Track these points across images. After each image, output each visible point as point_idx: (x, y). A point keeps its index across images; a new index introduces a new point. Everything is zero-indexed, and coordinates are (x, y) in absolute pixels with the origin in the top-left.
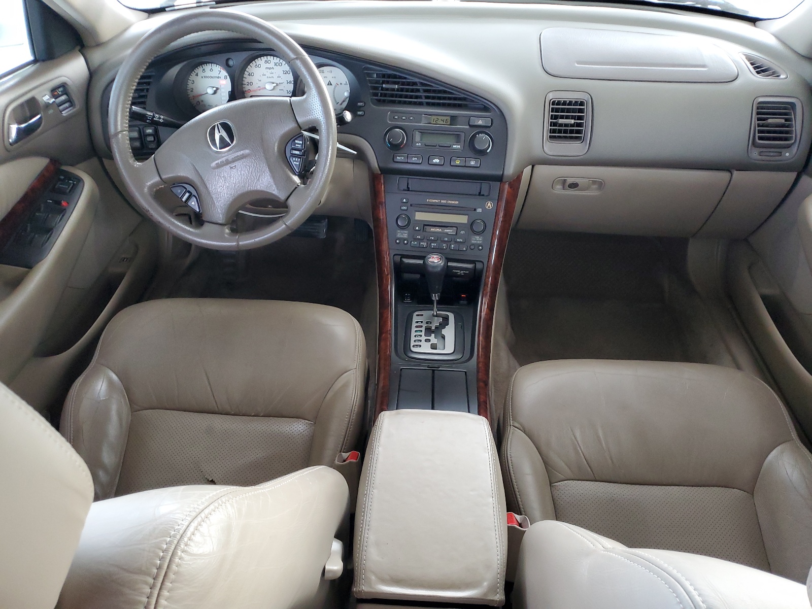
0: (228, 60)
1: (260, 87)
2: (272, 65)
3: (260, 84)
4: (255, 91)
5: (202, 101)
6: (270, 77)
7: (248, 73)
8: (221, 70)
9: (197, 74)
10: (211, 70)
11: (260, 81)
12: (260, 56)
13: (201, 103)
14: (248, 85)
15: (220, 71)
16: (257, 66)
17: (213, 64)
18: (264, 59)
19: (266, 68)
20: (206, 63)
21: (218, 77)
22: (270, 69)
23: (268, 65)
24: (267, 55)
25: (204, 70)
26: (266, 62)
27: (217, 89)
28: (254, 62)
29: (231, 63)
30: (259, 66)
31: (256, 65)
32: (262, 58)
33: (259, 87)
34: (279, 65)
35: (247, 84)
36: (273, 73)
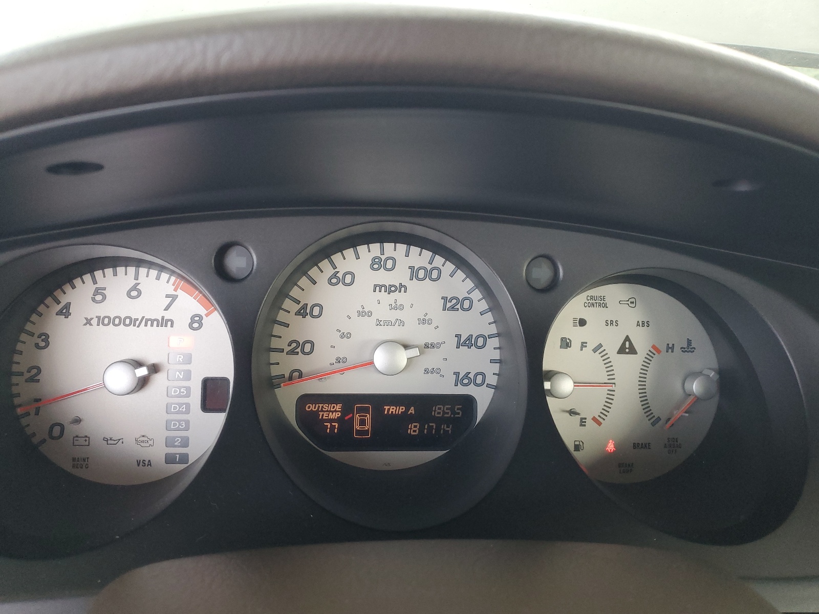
0: (223, 251)
1: (345, 360)
2: (400, 276)
3: (345, 349)
4: (320, 376)
5: (78, 421)
6: (388, 323)
7: (297, 307)
8: (180, 293)
9: (68, 306)
10: (134, 292)
11: (348, 336)
12: (353, 241)
13: (71, 430)
14: (293, 352)
15: (174, 298)
16: (335, 281)
17: (143, 271)
18: (369, 252)
19: (377, 287)
20: (114, 262)
21: (164, 322)
22: (390, 289)
23: (384, 278)
24: (382, 237)
25: (97, 292)
26: (377, 264)
27: (155, 369)
28: (325, 264)
29: (236, 262)
30: (348, 279)
31: (335, 275)
32: (362, 249)
33: (338, 360)
34: (428, 274)
35: (287, 349)
36: (401, 307)
